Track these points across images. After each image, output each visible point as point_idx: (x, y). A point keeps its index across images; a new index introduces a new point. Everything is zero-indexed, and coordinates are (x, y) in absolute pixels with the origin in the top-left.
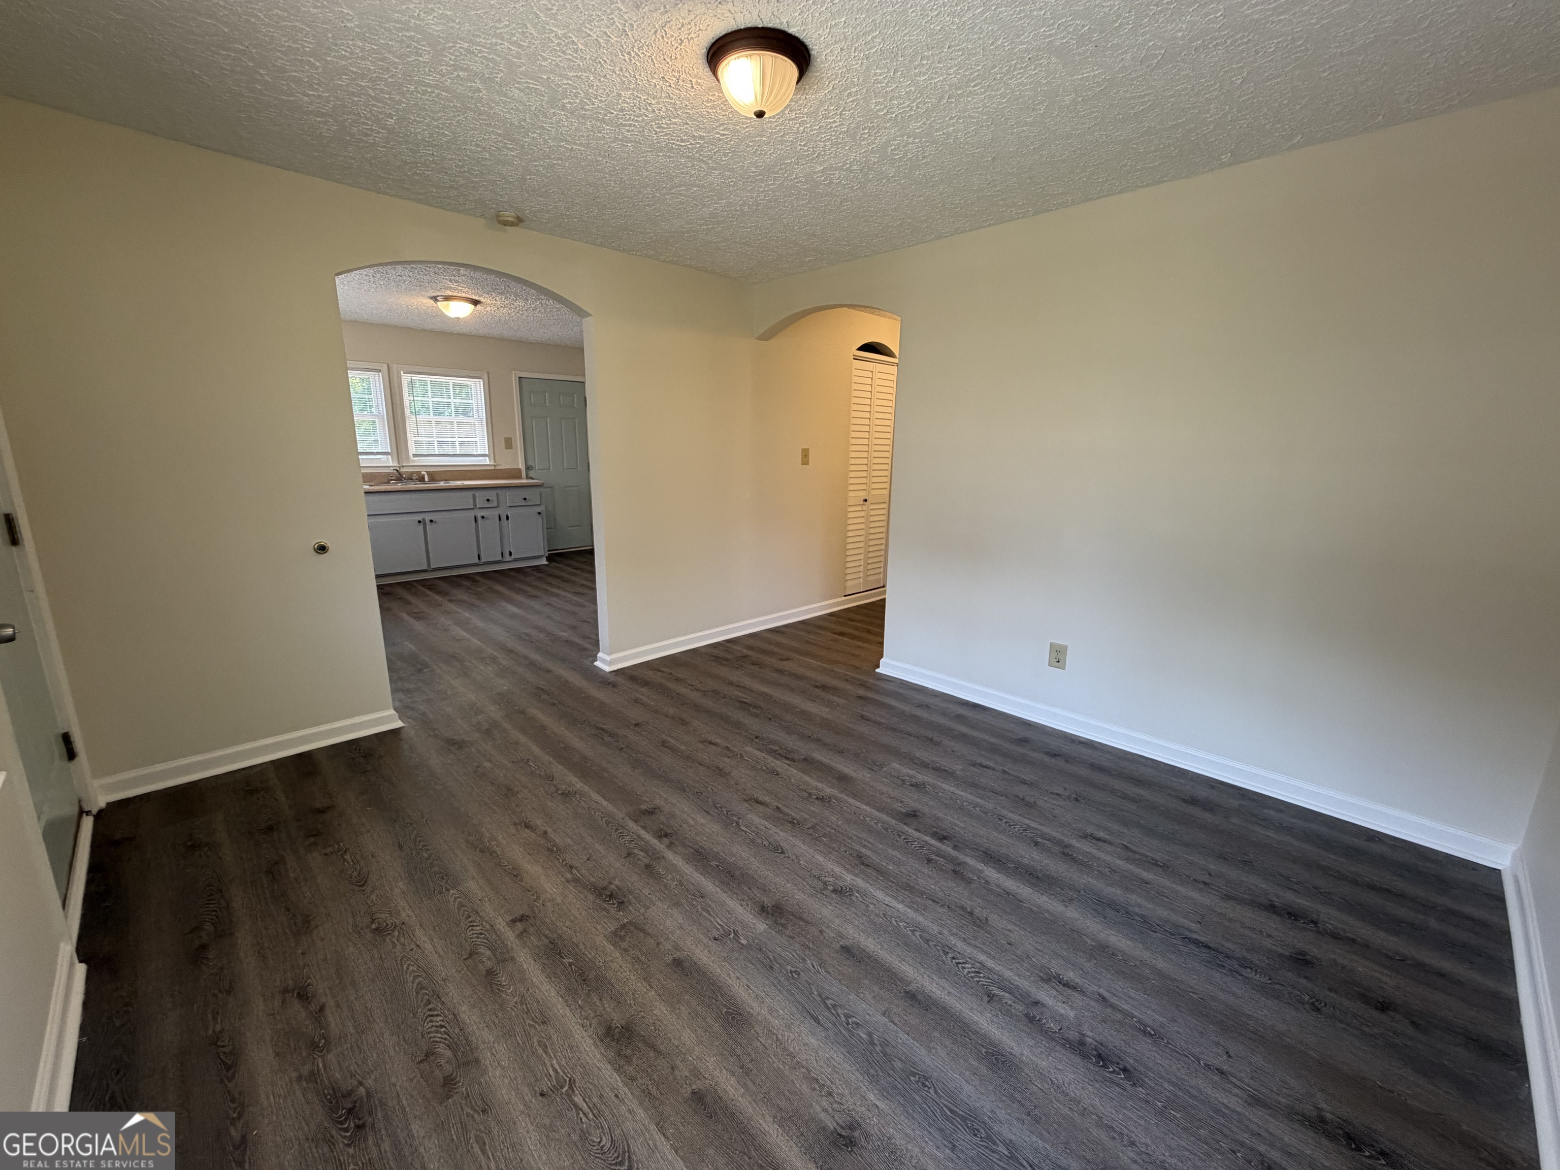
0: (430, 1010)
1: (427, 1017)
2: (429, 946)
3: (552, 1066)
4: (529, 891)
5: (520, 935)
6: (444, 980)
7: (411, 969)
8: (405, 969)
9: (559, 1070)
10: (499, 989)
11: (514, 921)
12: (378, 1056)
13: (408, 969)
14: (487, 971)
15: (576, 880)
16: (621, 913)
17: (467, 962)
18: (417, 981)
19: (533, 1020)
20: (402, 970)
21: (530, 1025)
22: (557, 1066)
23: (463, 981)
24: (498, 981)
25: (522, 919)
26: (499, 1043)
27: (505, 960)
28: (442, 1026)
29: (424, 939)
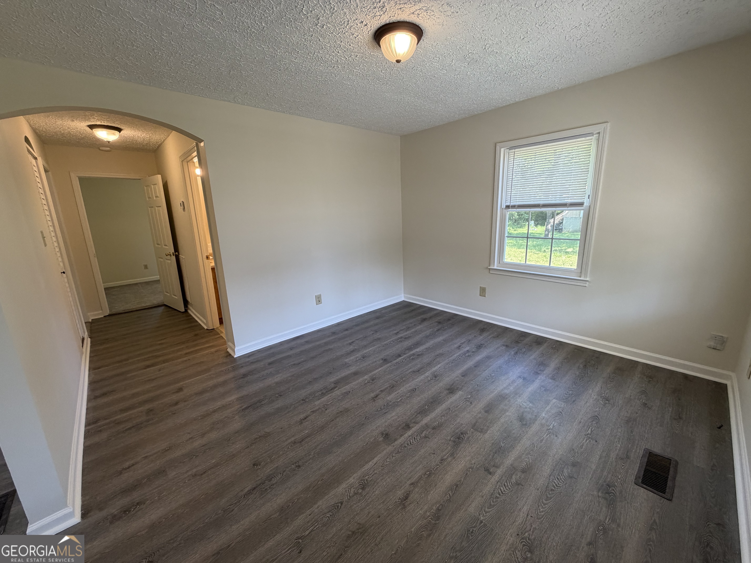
0: (554, 487)
1: (558, 487)
2: (525, 508)
3: (546, 436)
4: (467, 474)
5: (498, 467)
6: (538, 489)
7: (542, 510)
8: (544, 513)
9: (546, 434)
10: (529, 464)
11: (490, 473)
12: (586, 497)
13: (542, 512)
14: (523, 473)
15: (452, 455)
16: (468, 432)
17: (523, 484)
18: (546, 502)
19: (534, 447)
20: (545, 514)
21: (537, 448)
22: (545, 435)
23: (533, 480)
24: (526, 466)
25: (487, 470)
26: (550, 455)
27: (513, 467)
28: (558, 478)
29: (521, 514)
